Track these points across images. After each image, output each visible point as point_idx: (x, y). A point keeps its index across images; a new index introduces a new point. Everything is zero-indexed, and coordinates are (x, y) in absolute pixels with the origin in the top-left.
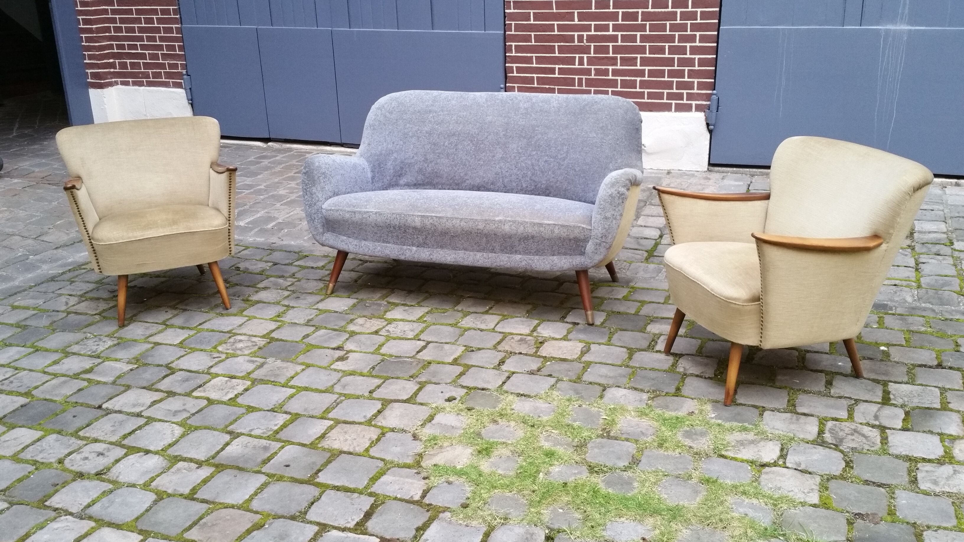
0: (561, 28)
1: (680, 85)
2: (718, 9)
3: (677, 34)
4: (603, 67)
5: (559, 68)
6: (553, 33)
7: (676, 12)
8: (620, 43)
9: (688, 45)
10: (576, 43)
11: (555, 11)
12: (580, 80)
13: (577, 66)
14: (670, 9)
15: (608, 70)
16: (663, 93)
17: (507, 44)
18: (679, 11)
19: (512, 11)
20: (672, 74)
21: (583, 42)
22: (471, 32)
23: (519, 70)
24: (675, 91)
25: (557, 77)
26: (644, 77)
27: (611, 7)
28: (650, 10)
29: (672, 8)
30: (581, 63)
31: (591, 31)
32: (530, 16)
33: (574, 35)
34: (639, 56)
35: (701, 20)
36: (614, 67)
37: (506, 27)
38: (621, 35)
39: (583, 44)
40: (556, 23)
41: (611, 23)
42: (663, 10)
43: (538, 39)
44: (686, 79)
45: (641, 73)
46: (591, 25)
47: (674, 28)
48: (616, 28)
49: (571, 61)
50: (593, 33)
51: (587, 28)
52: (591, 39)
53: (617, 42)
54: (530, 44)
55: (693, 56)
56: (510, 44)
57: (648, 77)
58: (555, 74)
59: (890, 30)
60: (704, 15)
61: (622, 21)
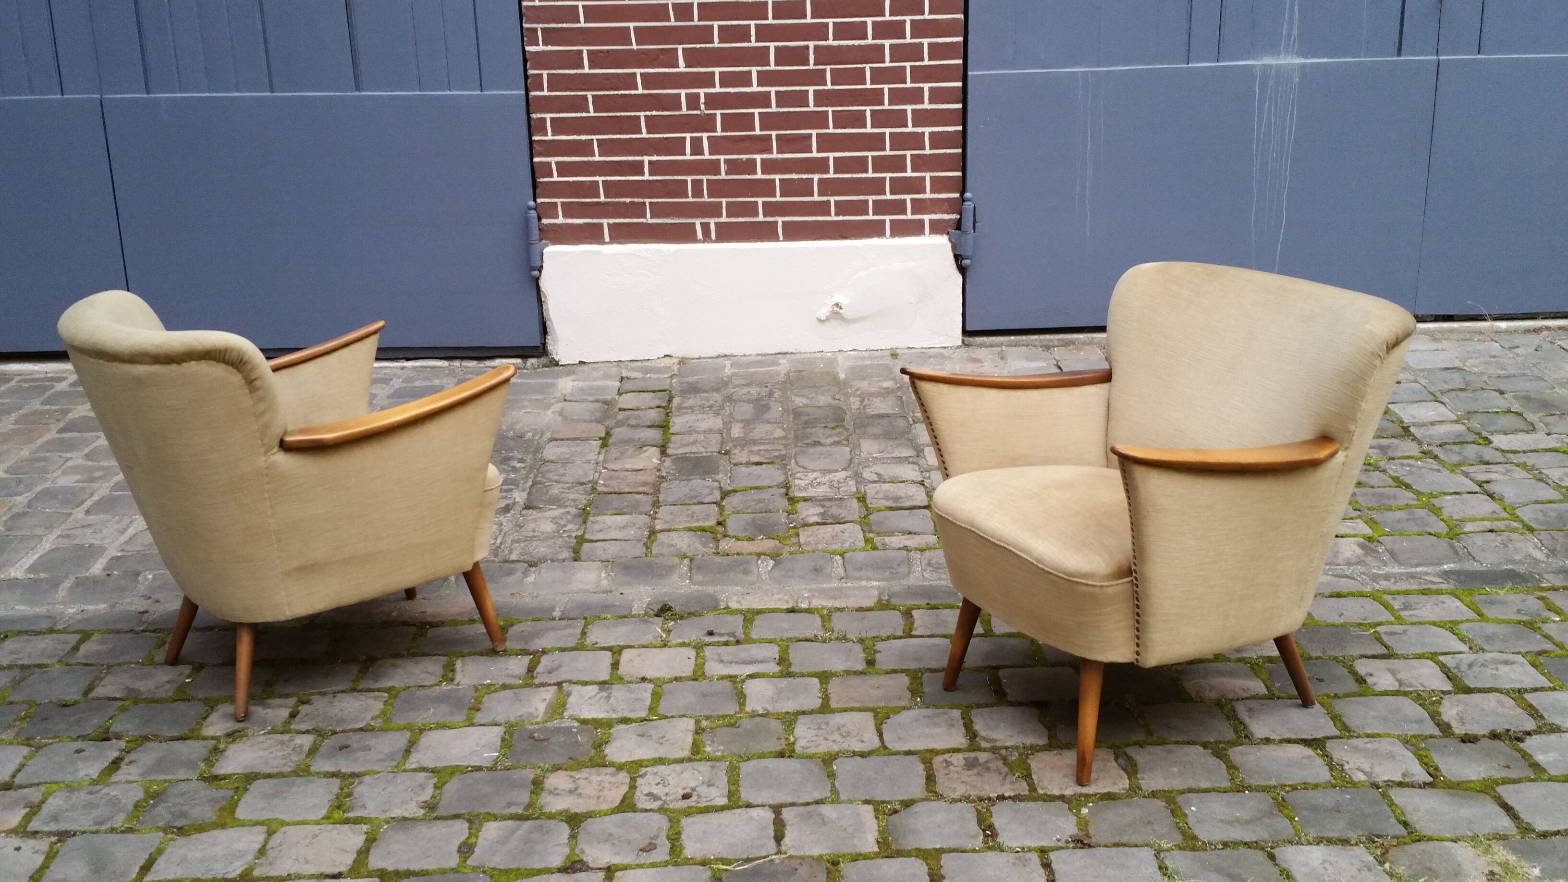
0: (648, 81)
1: (899, 186)
2: (960, 39)
3: (886, 87)
4: (744, 157)
5: (650, 162)
6: (633, 92)
7: (883, 46)
8: (774, 109)
9: (909, 108)
10: (684, 111)
11: (635, 47)
12: (697, 184)
13: (688, 157)
14: (870, 41)
15: (754, 161)
16: (867, 202)
17: (534, 116)
18: (887, 43)
19: (541, 48)
20: (881, 164)
21: (698, 108)
22: (448, 93)
23: (563, 169)
24: (888, 196)
25: (648, 181)
26: (828, 172)
27: (753, 38)
28: (831, 42)
29: (874, 38)
30: (697, 148)
31: (714, 86)
32: (581, 58)
33: (679, 95)
34: (814, 132)
35: (930, 59)
36: (765, 156)
37: (529, 83)
38: (777, 92)
39: (698, 112)
40: (638, 71)
41: (754, 70)
42: (856, 43)
43: (600, 104)
44: (909, 174)
45: (821, 165)
46: (713, 73)
47: (879, 76)
48: (765, 79)
49: (678, 147)
50: (718, 89)
51: (707, 80)
52: (714, 101)
53: (770, 106)
54: (585, 115)
55: (919, 130)
56: (539, 116)
57: (835, 173)
58: (643, 174)
59: (1270, 66)
60: (936, 51)
61: (776, 64)
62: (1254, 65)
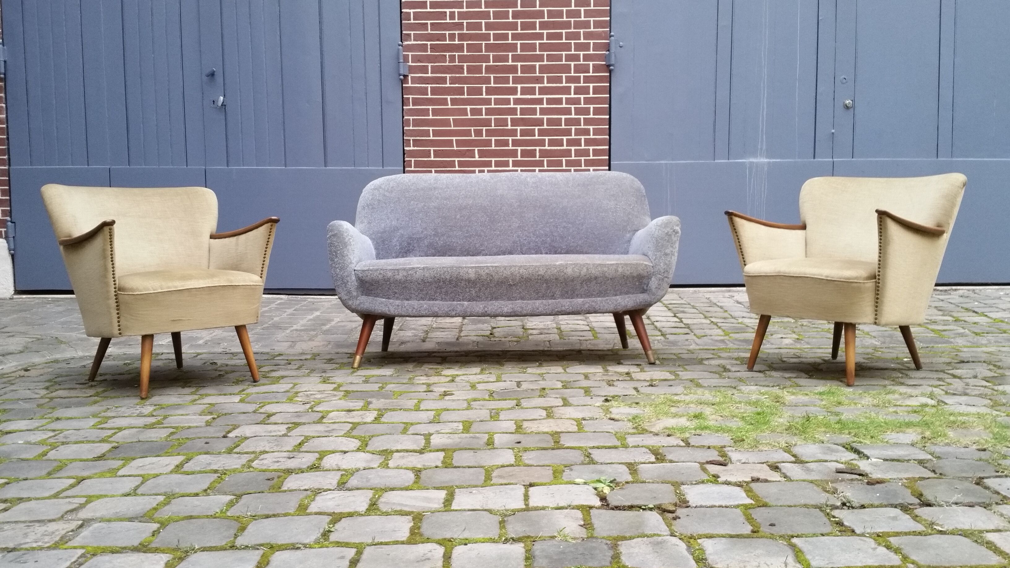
0: (461, 164)
2: (607, 147)
3: (572, 169)
6: (453, 169)
7: (571, 150)
11: (455, 148)
14: (565, 147)
18: (573, 148)
19: (412, 148)
22: (367, 168)
27: (510, 145)
28: (547, 148)
29: (567, 146)
31: (491, 167)
32: (430, 153)
33: (475, 171)
35: (593, 156)
37: (405, 164)
40: (456, 159)
41: (511, 160)
42: (559, 148)
46: (491, 161)
47: (569, 163)
48: (516, 164)
50: (493, 168)
51: (488, 164)
59: (753, 162)
60: (596, 153)
61: (521, 157)
62: (746, 162)
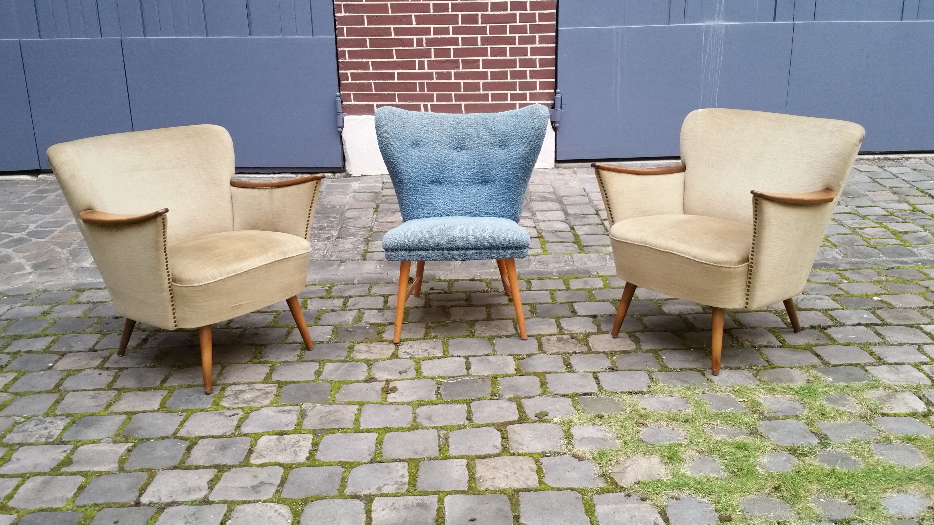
0: (397, 32)
1: (524, 86)
2: (555, 11)
3: (517, 36)
4: (445, 71)
5: (398, 73)
6: (389, 37)
7: (516, 14)
8: (460, 46)
9: (529, 46)
10: (415, 47)
11: (390, 14)
12: (421, 84)
13: (417, 71)
14: (509, 12)
15: (450, 73)
16: (507, 94)
17: (339, 49)
18: (518, 13)
19: (343, 14)
20: (514, 75)
21: (422, 46)
22: (296, 37)
23: (354, 76)
24: (518, 91)
25: (397, 83)
26: (487, 79)
27: (450, 10)
28: (489, 12)
29: (511, 10)
30: (422, 67)
31: (430, 34)
32: (364, 20)
33: (413, 39)
34: (481, 58)
35: (539, 21)
36: (456, 71)
37: (337, 32)
38: (462, 38)
39: (422, 48)
40: (392, 27)
41: (451, 26)
42: (502, 13)
43: (373, 43)
44: (529, 80)
45: (484, 75)
46: (430, 28)
47: (513, 30)
48: (456, 31)
49: (412, 65)
50: (432, 36)
51: (427, 31)
52: (430, 42)
53: (458, 45)
54: (365, 49)
55: (534, 57)
56: (342, 49)
57: (491, 79)
58: (394, 79)
59: (710, 25)
60: (542, 17)
61: (462, 24)
62: (702, 25)
